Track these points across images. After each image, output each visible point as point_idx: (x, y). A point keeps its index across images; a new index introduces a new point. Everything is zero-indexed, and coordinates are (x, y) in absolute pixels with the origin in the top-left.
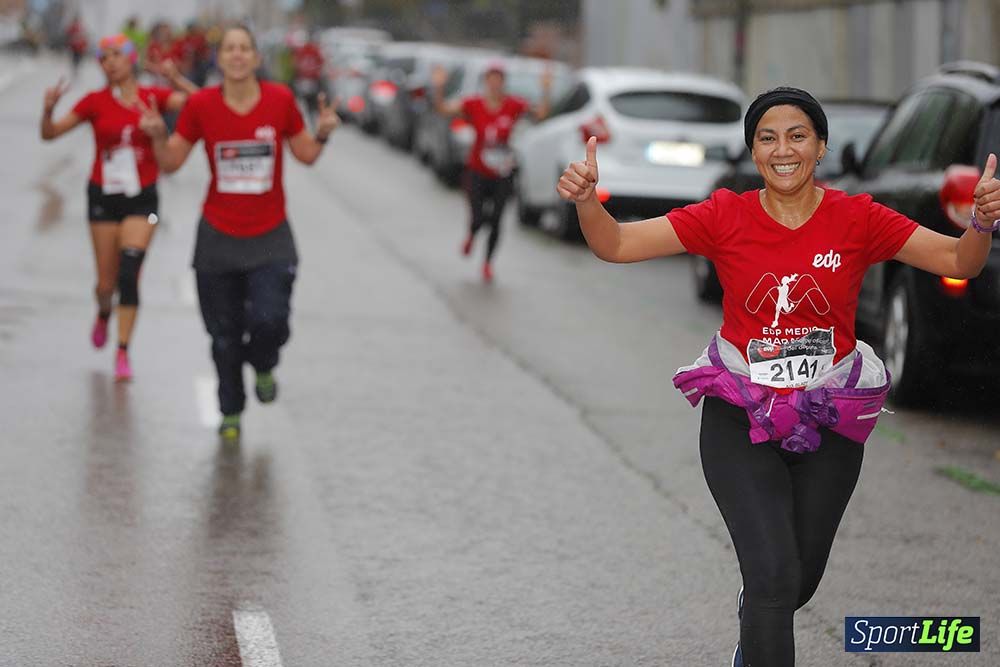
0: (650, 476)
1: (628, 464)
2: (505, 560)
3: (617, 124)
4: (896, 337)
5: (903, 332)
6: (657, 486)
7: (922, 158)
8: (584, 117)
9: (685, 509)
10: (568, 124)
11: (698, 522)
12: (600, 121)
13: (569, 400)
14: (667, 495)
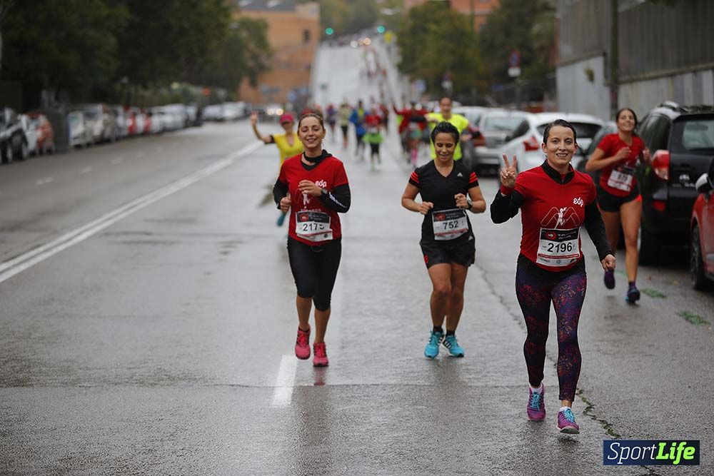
0: (501, 297)
1: (493, 293)
2: (413, 332)
6: (501, 302)
8: (526, 138)
9: (509, 309)
10: (519, 142)
11: (512, 314)
12: (534, 138)
13: (481, 269)
14: (505, 304)
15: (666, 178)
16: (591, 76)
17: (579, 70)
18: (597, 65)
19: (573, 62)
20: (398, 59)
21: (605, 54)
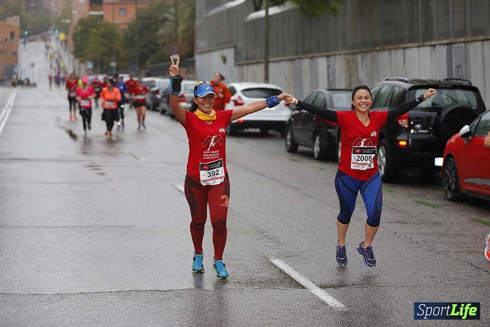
3: (245, 99)
4: (380, 160)
5: (384, 160)
7: (385, 106)
8: (235, 97)
15: (406, 126)
16: (224, 60)
17: (216, 56)
18: (229, 53)
19: (210, 51)
20: (72, 49)
21: (235, 47)
